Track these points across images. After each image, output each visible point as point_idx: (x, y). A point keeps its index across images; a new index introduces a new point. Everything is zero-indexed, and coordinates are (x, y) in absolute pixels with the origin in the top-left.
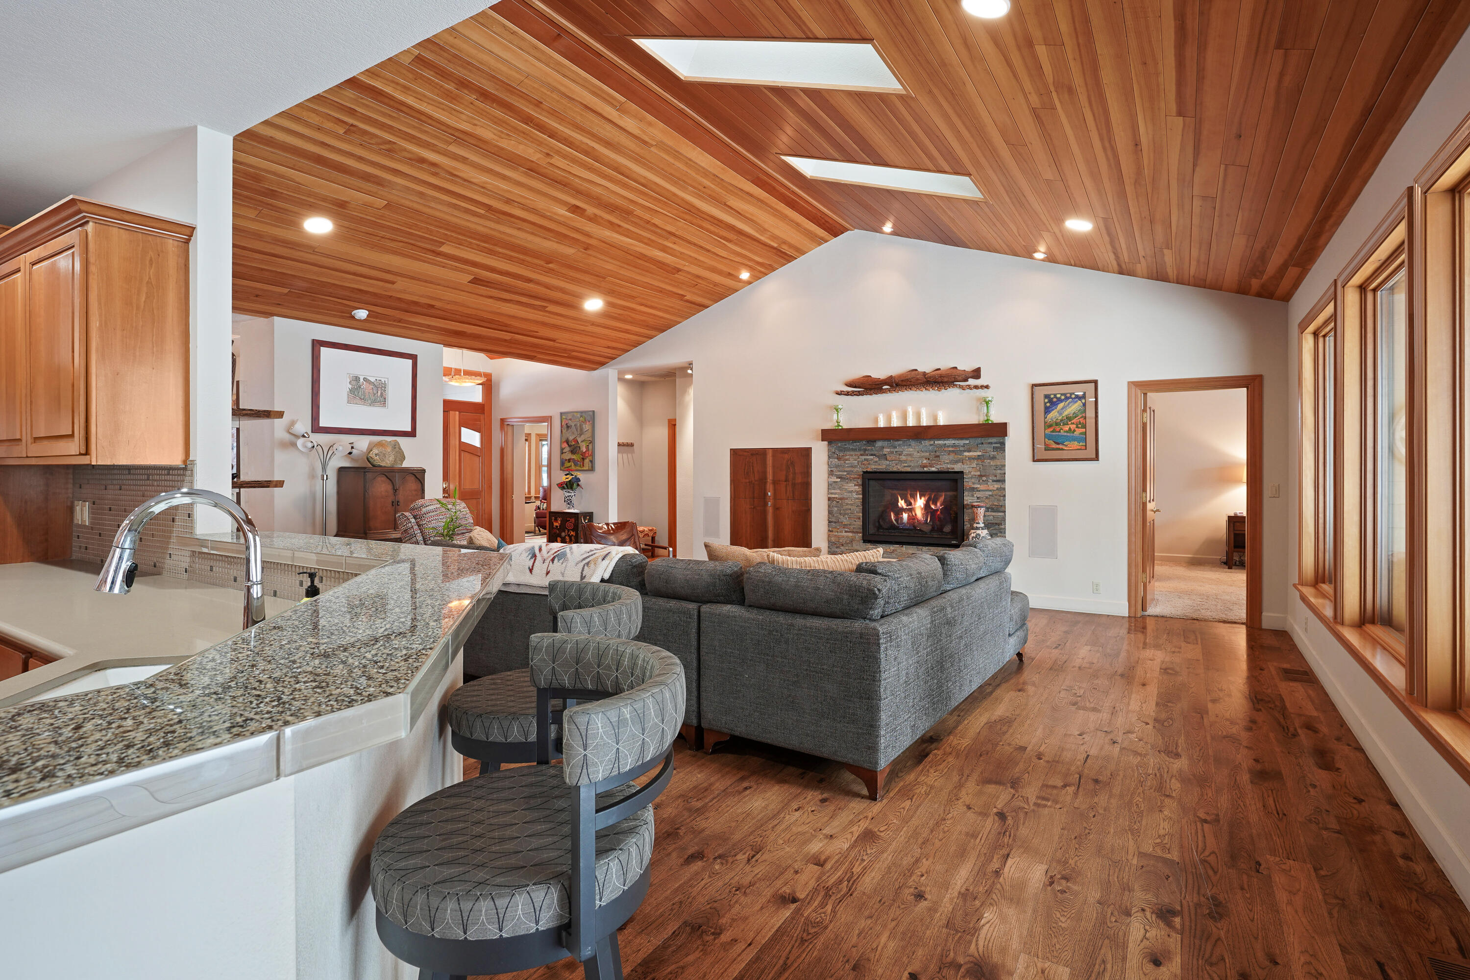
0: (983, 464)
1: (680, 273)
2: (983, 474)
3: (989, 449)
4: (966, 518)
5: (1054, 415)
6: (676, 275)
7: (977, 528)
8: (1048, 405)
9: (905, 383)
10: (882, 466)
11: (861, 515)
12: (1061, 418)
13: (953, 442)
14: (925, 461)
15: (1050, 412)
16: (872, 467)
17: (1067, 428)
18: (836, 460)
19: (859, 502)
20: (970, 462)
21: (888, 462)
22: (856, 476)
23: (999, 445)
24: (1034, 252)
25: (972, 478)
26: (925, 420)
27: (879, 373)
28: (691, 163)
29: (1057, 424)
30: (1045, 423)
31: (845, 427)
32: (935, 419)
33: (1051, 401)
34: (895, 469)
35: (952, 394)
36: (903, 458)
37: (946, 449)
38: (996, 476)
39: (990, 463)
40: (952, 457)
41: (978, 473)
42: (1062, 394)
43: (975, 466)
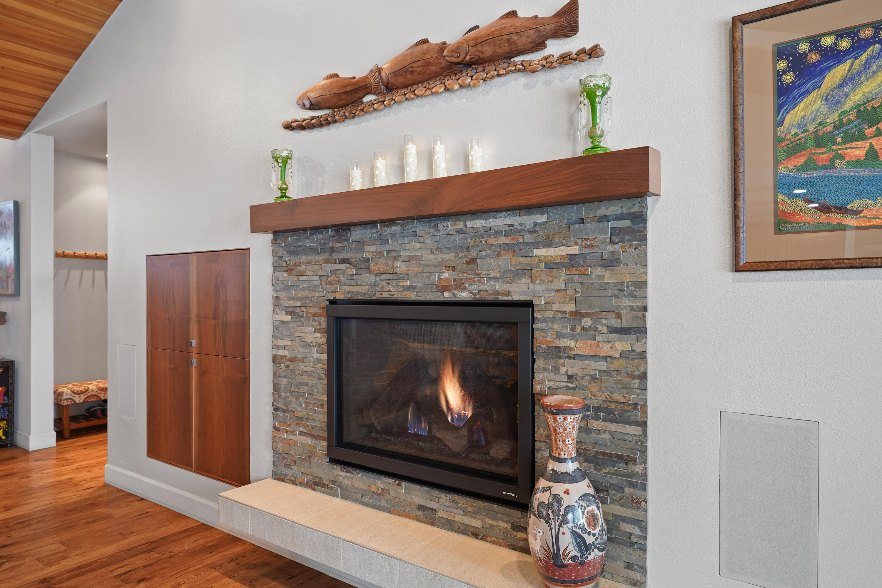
0: (584, 279)
2: (584, 308)
3: (600, 237)
5: (809, 108)
7: (558, 475)
8: (789, 78)
10: (363, 286)
11: (325, 398)
12: (835, 117)
13: (509, 221)
14: (446, 275)
15: (795, 102)
16: (344, 290)
17: (858, 150)
18: (285, 274)
20: (550, 274)
21: (373, 278)
22: (316, 310)
23: (626, 223)
25: (554, 319)
29: (820, 139)
30: (778, 140)
32: (466, 162)
33: (798, 64)
34: (385, 295)
35: (504, 90)
36: (402, 266)
37: (492, 241)
38: (619, 316)
39: (601, 276)
40: (506, 261)
41: (571, 307)
42: (840, 35)
43: (563, 286)
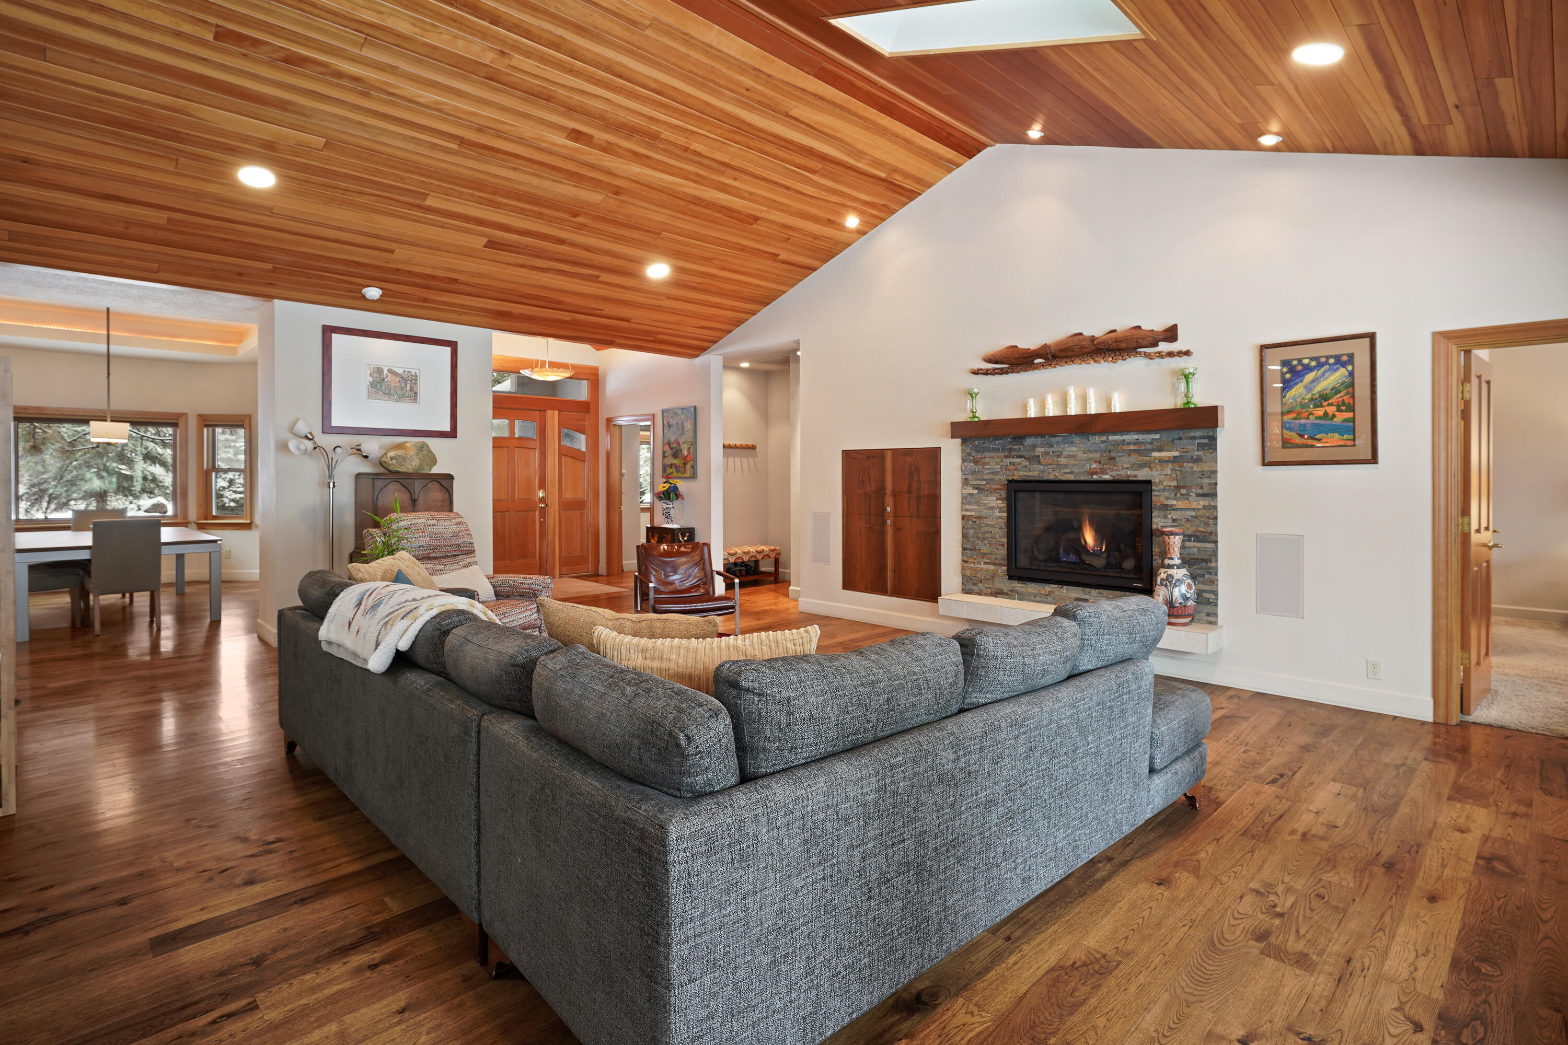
0: (1182, 469)
1: (758, 222)
2: (1182, 484)
3: (1190, 447)
4: (1156, 550)
5: (1297, 391)
6: (755, 226)
7: (1170, 567)
8: (1288, 376)
9: (1064, 354)
10: (1035, 472)
11: (1005, 540)
12: (1309, 396)
13: (1136, 437)
14: (1094, 466)
15: (1291, 388)
16: (1019, 475)
17: (1320, 412)
18: (972, 464)
19: (1003, 522)
20: (1162, 466)
21: (1042, 467)
22: (998, 486)
23: (1206, 441)
24: (1262, 134)
25: (1164, 490)
26: (1093, 405)
27: (1029, 342)
28: (713, 51)
29: (1303, 405)
30: (1283, 405)
31: (982, 419)
32: (1109, 405)
33: (1292, 370)
34: (1051, 477)
35: (1134, 366)
36: (1063, 461)
37: (1125, 447)
38: (1202, 488)
39: (1192, 467)
40: (1134, 459)
41: (1175, 483)
42: (1311, 359)
43: (1169, 472)
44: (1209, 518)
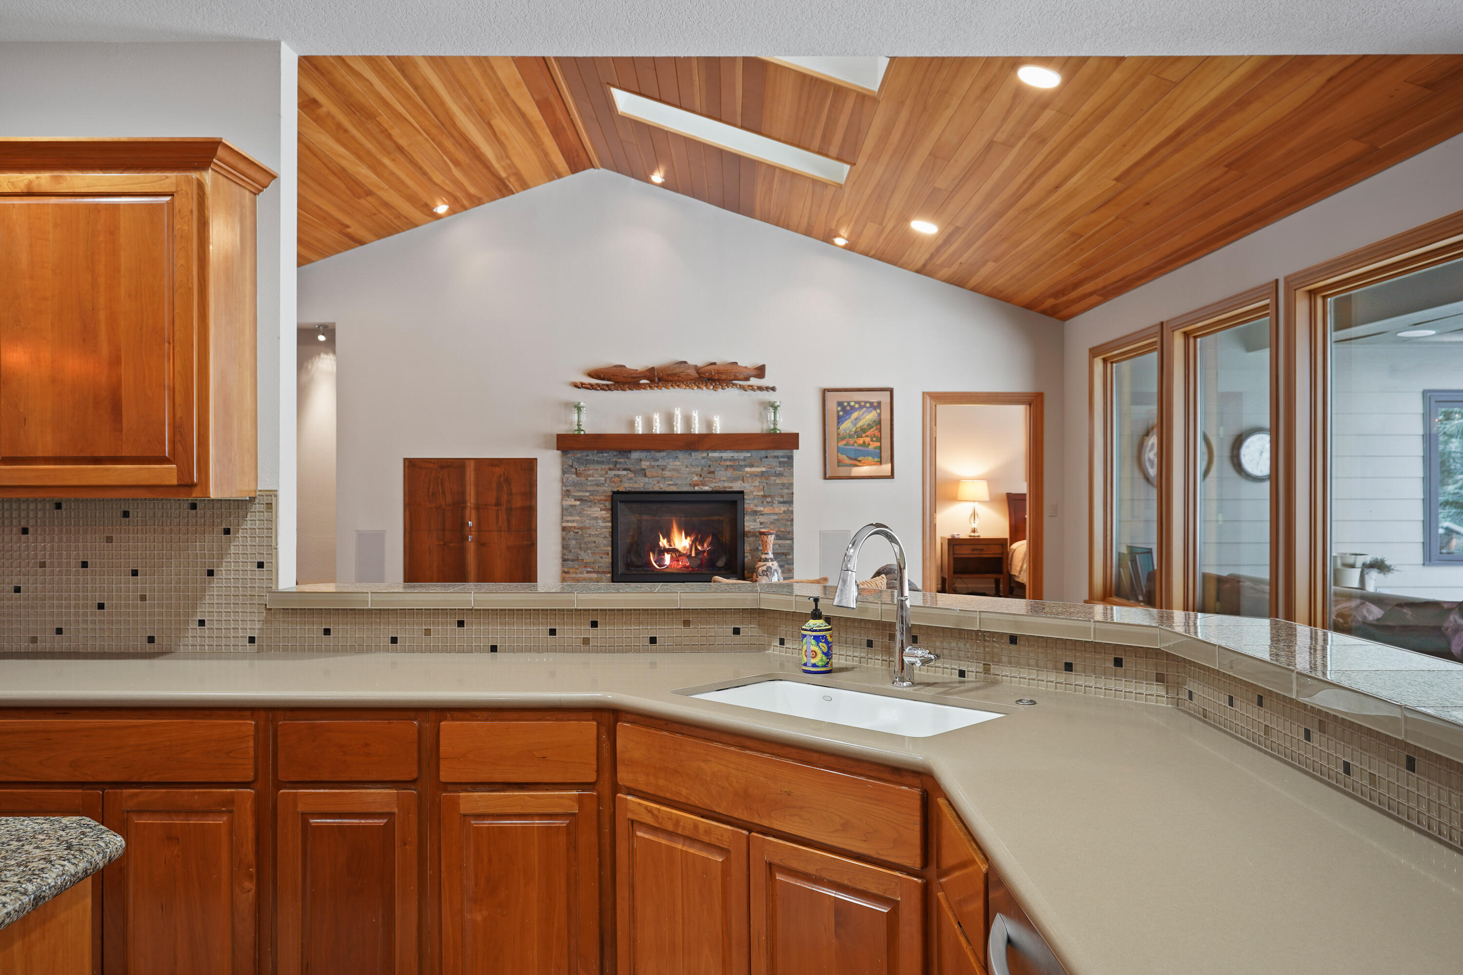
0: (768, 481)
2: (767, 494)
3: (774, 464)
4: (747, 548)
5: (847, 426)
7: (766, 560)
8: (841, 413)
9: (670, 378)
10: (640, 484)
11: (610, 549)
12: (854, 429)
13: (731, 454)
14: (696, 478)
15: (843, 422)
16: (626, 486)
17: (861, 441)
18: (574, 476)
19: (607, 532)
20: (752, 479)
21: (647, 479)
22: (602, 498)
23: (786, 460)
24: (835, 237)
25: (754, 499)
26: (697, 426)
27: (636, 362)
29: (851, 436)
30: (838, 434)
31: (587, 432)
32: (710, 426)
33: (844, 409)
34: (657, 489)
35: (729, 395)
36: (667, 473)
37: (722, 463)
39: (775, 480)
40: (729, 473)
41: (762, 493)
42: (856, 402)
43: (758, 484)
44: (787, 520)
